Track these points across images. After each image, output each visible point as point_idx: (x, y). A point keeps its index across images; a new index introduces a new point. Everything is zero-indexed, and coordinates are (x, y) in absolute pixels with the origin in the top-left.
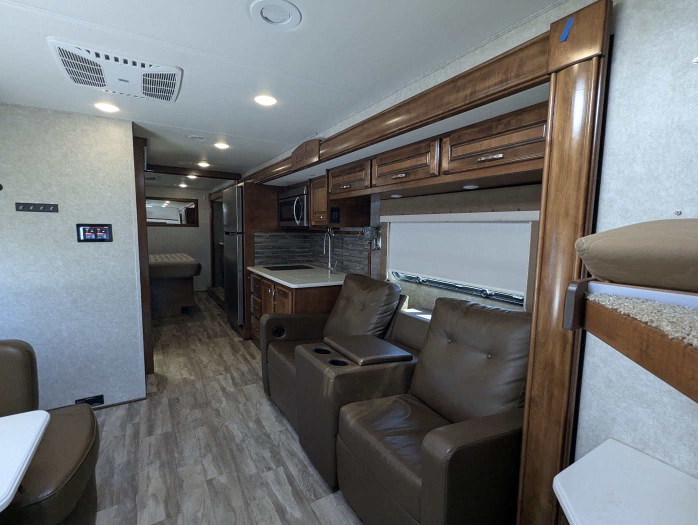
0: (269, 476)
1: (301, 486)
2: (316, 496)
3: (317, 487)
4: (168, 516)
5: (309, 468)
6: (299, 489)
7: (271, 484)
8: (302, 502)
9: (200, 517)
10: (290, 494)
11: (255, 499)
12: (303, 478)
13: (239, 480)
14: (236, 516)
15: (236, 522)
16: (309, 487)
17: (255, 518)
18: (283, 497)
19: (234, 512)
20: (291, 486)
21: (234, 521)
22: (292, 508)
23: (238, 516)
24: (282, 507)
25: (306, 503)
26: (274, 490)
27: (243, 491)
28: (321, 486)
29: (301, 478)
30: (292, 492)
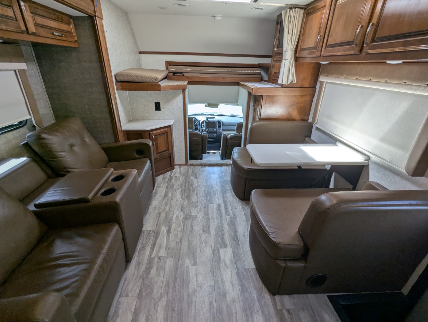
0: (162, 253)
1: (152, 239)
2: (150, 232)
3: (145, 237)
4: (218, 250)
5: (139, 248)
6: (154, 239)
7: (165, 247)
8: (157, 232)
9: (203, 243)
10: (159, 238)
11: (177, 242)
12: (147, 244)
13: (179, 257)
14: (188, 237)
15: (189, 234)
16: (148, 238)
17: (181, 233)
18: (164, 237)
19: (188, 240)
20: (156, 242)
21: (190, 235)
22: (164, 231)
23: (187, 237)
24: (167, 233)
25: (156, 231)
26: (165, 243)
27: (180, 249)
28: (143, 236)
29: (148, 245)
30: (158, 238)
